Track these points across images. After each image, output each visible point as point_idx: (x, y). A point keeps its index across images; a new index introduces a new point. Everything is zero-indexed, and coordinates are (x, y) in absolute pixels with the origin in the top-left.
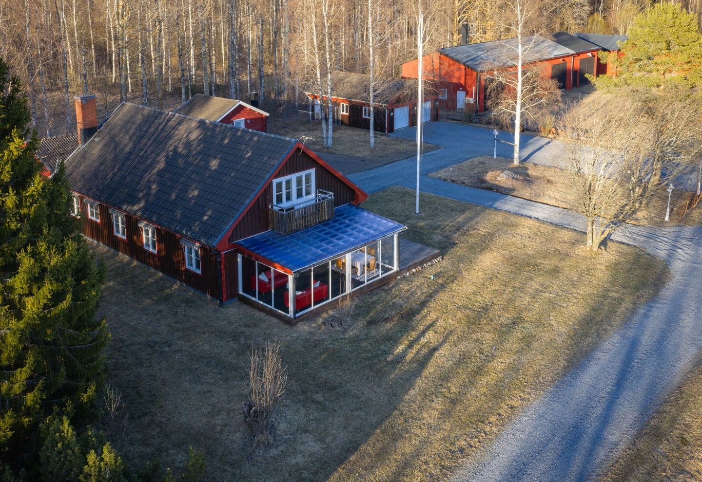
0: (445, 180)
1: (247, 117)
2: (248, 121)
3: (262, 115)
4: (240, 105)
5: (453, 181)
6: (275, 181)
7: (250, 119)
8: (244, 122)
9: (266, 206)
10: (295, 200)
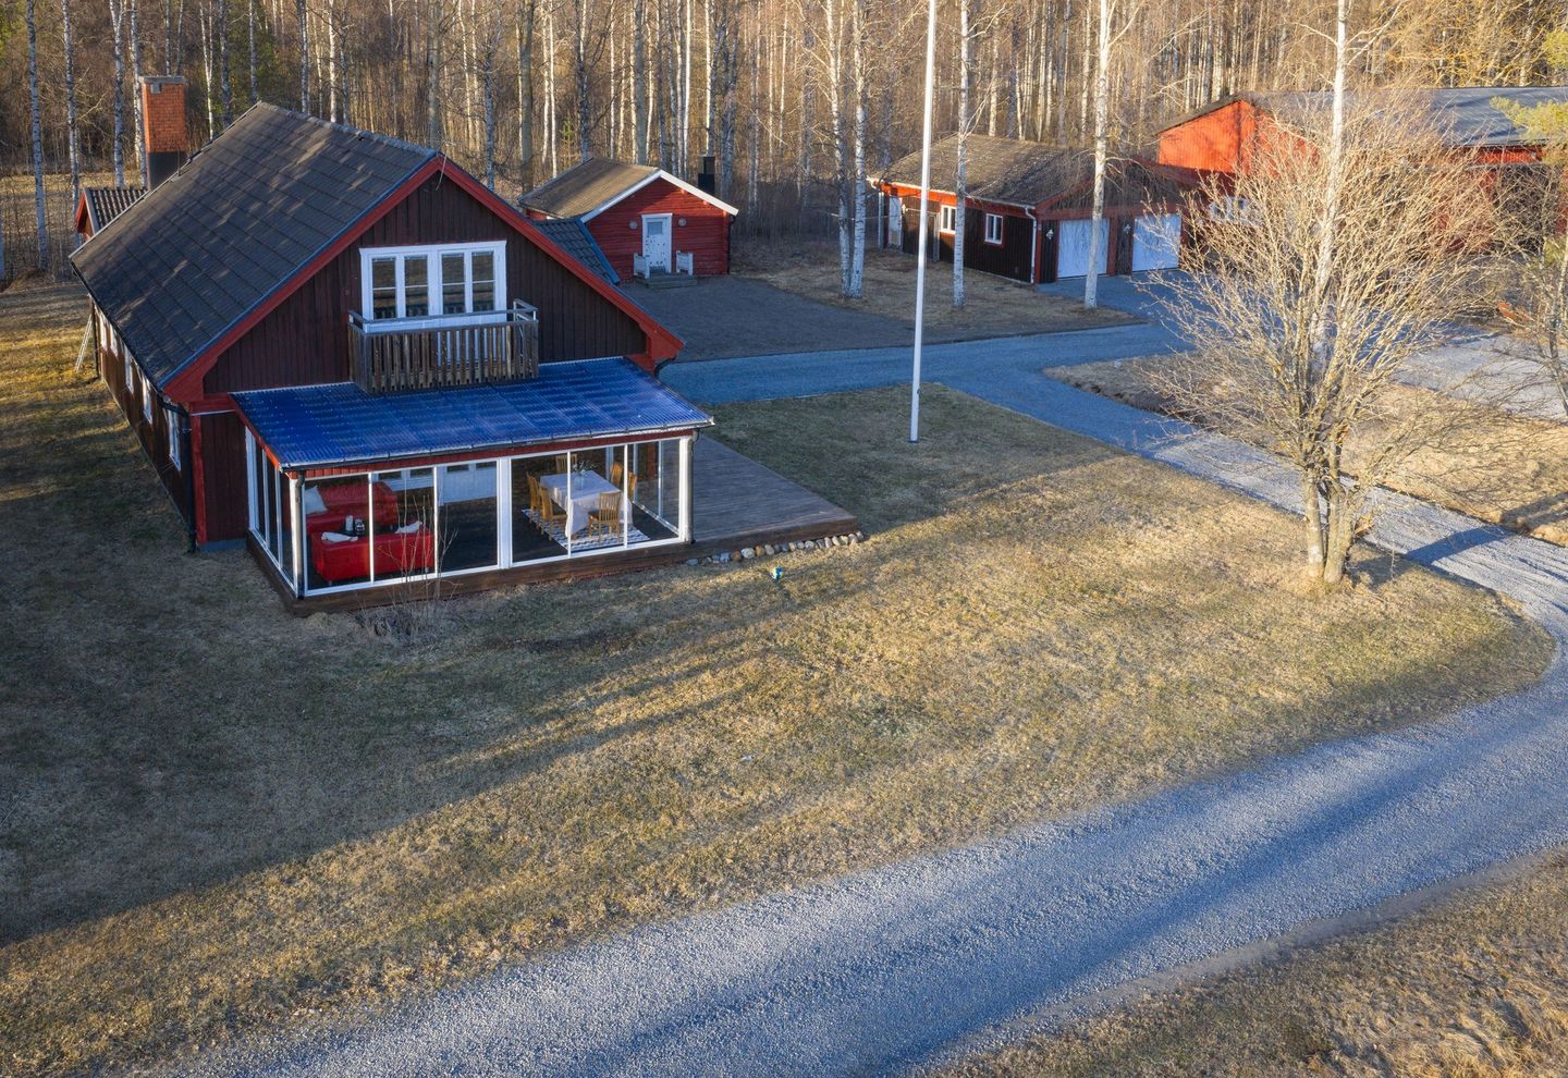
0: (1078, 386)
1: (680, 212)
2: (682, 222)
3: (721, 211)
4: (660, 180)
5: (1097, 389)
6: (368, 256)
7: (687, 218)
8: (670, 221)
9: (340, 317)
10: (436, 317)
